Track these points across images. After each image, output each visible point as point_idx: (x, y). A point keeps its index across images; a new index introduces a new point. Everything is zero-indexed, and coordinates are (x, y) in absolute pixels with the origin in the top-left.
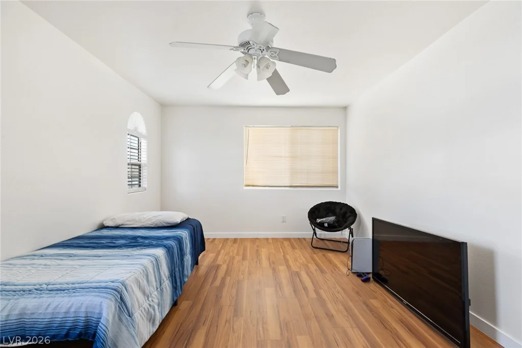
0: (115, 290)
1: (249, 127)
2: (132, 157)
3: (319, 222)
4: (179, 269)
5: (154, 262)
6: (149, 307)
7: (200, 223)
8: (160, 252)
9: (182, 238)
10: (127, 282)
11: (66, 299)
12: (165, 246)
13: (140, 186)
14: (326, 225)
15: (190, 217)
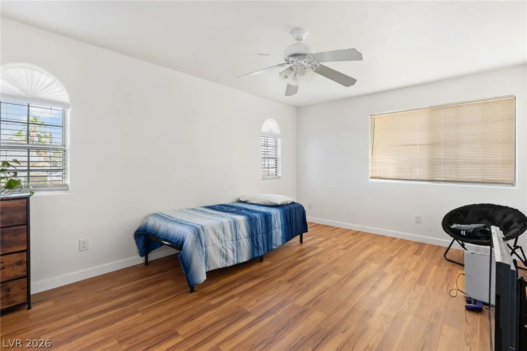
0: (196, 229)
1: (374, 115)
2: (268, 153)
3: (453, 228)
4: (262, 236)
5: (232, 223)
6: (222, 248)
7: (303, 208)
8: (241, 219)
9: (270, 215)
10: (206, 227)
11: (172, 225)
12: (249, 216)
13: (276, 175)
14: (463, 233)
15: (295, 201)
